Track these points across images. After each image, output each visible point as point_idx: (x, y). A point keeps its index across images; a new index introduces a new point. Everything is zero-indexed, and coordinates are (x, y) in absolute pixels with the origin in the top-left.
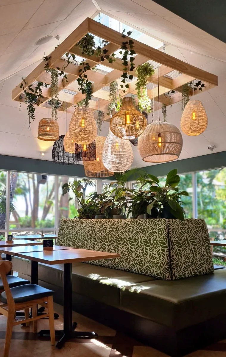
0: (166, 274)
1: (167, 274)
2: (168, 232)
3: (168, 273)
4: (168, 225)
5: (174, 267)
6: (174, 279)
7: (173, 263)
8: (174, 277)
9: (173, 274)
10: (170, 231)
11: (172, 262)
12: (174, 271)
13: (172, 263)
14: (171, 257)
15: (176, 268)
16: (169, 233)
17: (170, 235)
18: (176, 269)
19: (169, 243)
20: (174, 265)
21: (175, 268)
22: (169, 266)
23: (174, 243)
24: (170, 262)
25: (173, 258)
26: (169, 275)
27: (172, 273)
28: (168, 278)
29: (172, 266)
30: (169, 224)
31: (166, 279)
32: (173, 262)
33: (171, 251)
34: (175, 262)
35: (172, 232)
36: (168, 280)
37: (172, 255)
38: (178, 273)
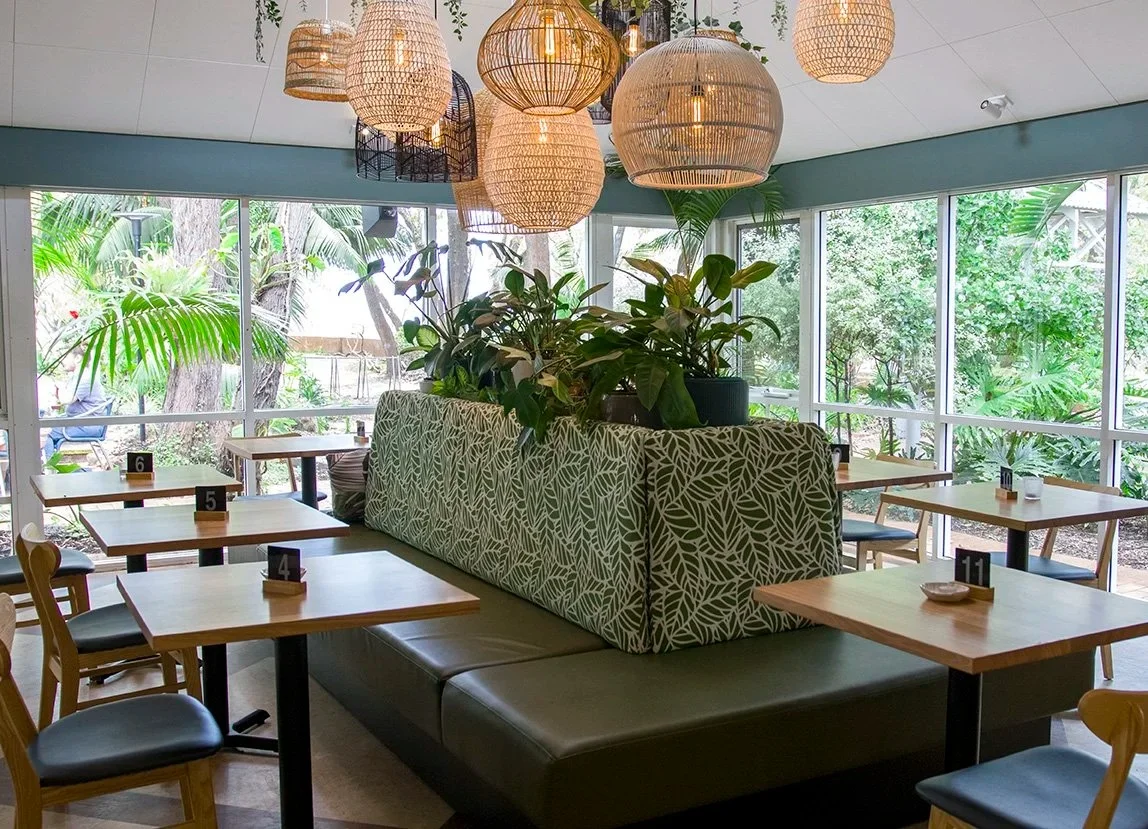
0: (629, 632)
1: (632, 634)
2: (643, 482)
3: (636, 628)
4: (646, 457)
5: (660, 607)
6: (656, 648)
7: (659, 595)
8: (657, 643)
9: (654, 632)
10: (650, 477)
11: (653, 589)
12: (658, 621)
13: (652, 593)
14: (652, 572)
15: (667, 611)
16: (646, 487)
17: (651, 495)
18: (664, 617)
19: (645, 522)
20: (661, 601)
21: (663, 610)
22: (641, 606)
23: (662, 522)
24: (648, 591)
25: (659, 578)
26: (638, 638)
27: (650, 629)
28: (634, 648)
29: (653, 605)
30: (652, 452)
31: (629, 650)
32: (657, 591)
33: (652, 550)
34: (663, 590)
35: (656, 482)
36: (633, 653)
37: (653, 564)
38: (674, 629)
